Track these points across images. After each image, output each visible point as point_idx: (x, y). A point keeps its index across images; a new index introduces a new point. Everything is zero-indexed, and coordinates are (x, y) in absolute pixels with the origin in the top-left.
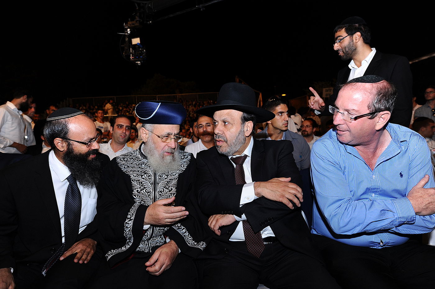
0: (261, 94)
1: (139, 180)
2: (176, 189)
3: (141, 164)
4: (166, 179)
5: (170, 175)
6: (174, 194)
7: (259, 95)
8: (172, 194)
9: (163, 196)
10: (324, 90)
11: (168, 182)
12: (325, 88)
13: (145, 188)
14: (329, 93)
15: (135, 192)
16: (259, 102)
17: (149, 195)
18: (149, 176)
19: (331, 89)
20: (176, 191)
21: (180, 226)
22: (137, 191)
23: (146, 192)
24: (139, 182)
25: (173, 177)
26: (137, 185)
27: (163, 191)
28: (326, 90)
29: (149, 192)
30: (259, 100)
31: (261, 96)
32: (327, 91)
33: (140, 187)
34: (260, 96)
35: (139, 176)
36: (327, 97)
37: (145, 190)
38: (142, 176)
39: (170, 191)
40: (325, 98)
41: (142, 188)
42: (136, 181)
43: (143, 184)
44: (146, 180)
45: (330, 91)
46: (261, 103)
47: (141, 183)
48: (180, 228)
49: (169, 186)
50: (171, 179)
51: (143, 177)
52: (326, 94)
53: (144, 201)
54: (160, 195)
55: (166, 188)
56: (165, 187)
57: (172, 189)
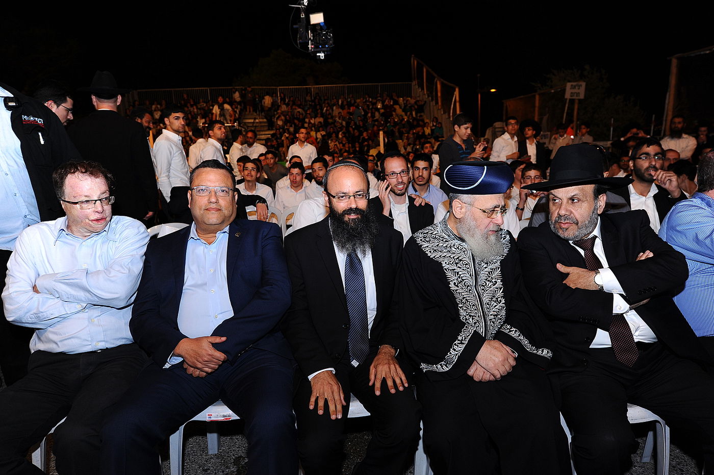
0: (457, 90)
1: (455, 269)
2: (501, 281)
3: (450, 247)
4: (486, 268)
5: (490, 263)
6: (500, 289)
7: (455, 90)
8: (498, 288)
9: (487, 291)
10: (569, 85)
11: (489, 273)
12: (569, 81)
13: (463, 280)
14: (576, 91)
15: (452, 285)
16: (453, 103)
17: (470, 290)
18: (466, 265)
19: (581, 85)
20: (502, 285)
21: (511, 328)
22: (455, 283)
23: (465, 286)
24: (455, 272)
25: (493, 266)
26: (452, 276)
27: (486, 285)
28: (572, 85)
29: (469, 286)
30: (453, 100)
31: (457, 93)
32: (573, 87)
33: (457, 279)
34: (455, 93)
35: (453, 263)
36: (573, 98)
37: (463, 282)
38: (457, 264)
39: (494, 285)
40: (570, 99)
41: (460, 280)
42: (451, 270)
43: (460, 275)
44: (463, 269)
45: (579, 89)
46: (458, 105)
47: (458, 273)
48: (512, 331)
49: (491, 278)
50: (492, 269)
51: (459, 265)
52: (572, 93)
53: (466, 300)
54: (482, 289)
55: (488, 281)
56: (486, 279)
57: (496, 282)
